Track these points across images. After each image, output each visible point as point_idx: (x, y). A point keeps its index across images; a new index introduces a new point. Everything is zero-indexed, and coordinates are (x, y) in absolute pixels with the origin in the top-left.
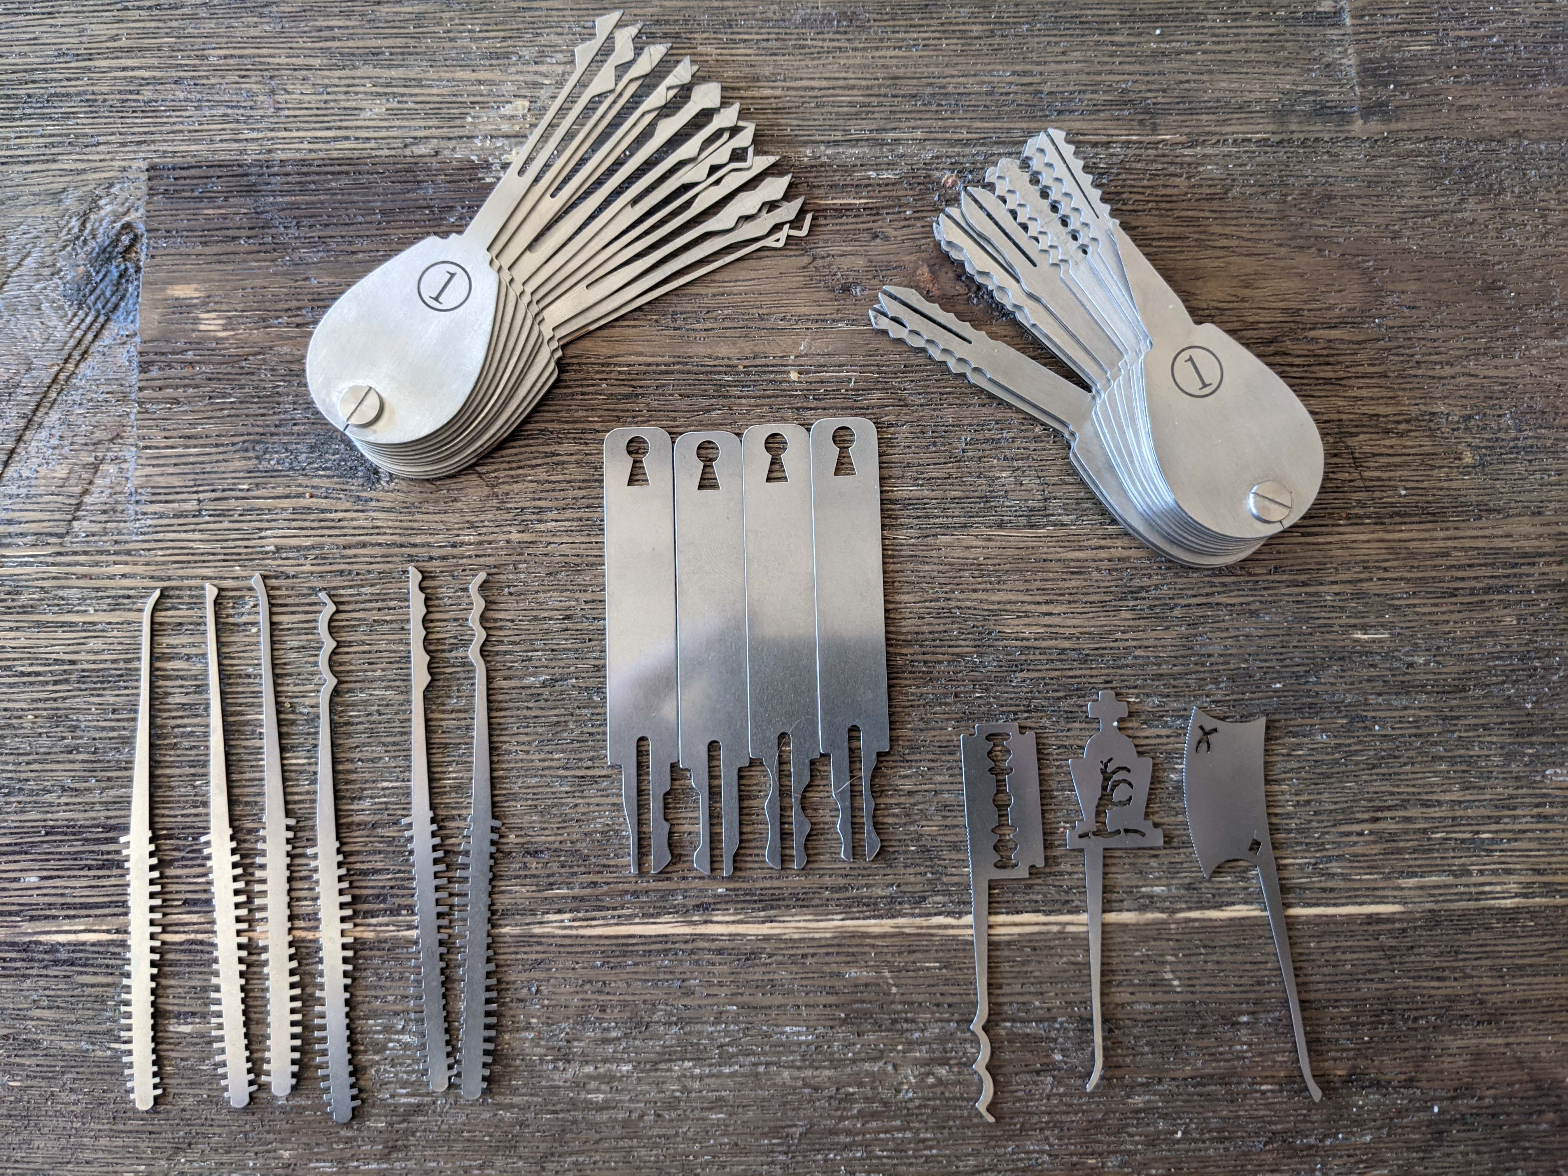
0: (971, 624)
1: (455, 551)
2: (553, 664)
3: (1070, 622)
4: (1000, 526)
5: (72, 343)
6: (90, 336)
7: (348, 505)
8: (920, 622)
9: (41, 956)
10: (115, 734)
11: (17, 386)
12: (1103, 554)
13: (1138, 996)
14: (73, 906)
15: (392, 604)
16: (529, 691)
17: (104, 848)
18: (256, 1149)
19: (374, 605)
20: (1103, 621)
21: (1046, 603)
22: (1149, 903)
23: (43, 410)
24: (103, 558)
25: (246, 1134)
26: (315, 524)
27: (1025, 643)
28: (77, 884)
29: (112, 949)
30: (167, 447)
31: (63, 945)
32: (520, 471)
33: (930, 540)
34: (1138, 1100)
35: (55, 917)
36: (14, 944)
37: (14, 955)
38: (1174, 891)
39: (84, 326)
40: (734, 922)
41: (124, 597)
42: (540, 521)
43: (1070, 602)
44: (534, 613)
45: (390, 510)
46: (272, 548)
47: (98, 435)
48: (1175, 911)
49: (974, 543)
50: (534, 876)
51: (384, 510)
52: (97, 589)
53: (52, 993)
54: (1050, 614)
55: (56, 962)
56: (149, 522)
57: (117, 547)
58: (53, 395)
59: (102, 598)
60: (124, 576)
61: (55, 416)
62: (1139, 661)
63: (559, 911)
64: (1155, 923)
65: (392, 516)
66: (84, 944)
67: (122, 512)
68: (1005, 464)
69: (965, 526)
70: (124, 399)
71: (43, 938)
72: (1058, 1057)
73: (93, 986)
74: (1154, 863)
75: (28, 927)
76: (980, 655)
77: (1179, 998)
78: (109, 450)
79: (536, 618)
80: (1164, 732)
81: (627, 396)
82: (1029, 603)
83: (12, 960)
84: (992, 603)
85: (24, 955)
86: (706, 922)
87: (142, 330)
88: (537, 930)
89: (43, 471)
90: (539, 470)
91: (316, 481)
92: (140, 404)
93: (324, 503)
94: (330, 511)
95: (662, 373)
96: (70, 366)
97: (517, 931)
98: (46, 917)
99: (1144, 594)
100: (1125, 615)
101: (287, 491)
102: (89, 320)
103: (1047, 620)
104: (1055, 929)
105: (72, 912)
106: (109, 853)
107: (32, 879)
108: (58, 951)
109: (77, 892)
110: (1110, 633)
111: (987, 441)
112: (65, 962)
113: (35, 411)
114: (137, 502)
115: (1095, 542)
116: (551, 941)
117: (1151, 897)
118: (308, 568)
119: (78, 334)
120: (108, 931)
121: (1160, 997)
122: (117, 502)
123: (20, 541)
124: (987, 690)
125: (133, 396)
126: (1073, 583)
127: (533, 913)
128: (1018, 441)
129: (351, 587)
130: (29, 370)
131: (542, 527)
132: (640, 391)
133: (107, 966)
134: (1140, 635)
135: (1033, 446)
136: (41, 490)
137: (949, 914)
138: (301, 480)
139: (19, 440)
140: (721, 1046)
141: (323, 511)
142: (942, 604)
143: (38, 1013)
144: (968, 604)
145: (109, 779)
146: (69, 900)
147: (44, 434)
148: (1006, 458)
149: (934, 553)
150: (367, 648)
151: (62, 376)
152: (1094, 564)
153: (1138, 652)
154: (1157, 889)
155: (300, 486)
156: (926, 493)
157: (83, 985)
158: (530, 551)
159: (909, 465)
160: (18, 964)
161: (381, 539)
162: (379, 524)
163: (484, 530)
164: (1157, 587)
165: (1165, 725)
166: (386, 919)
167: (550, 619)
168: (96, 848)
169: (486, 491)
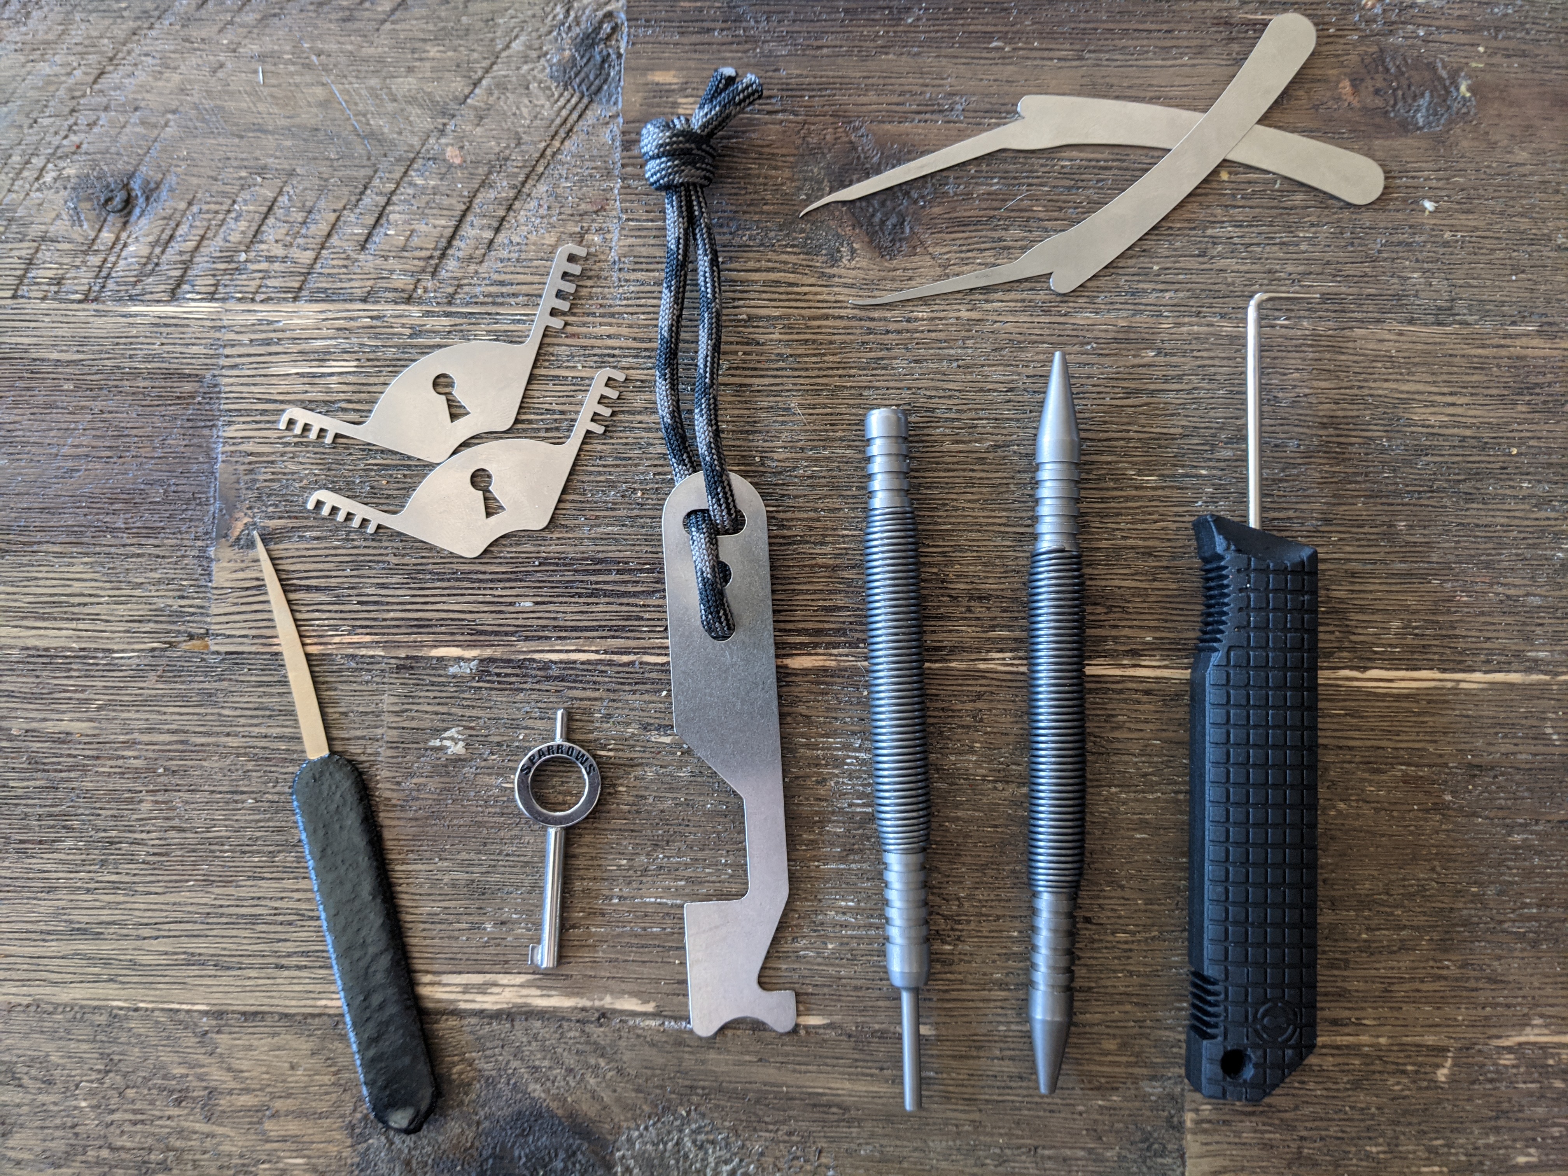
0: (1381, 410)
1: (910, 326)
2: (996, 431)
3: (1471, 413)
4: (1411, 322)
5: (558, 121)
6: (575, 116)
7: (812, 281)
8: (1334, 407)
9: (534, 672)
10: (602, 478)
11: (506, 159)
12: (1504, 352)
13: (1521, 748)
14: (565, 629)
15: (853, 372)
16: (975, 455)
17: (593, 578)
18: (727, 847)
19: (835, 372)
20: (1501, 413)
21: (1451, 394)
22: (1534, 666)
23: (531, 182)
24: (590, 319)
25: (719, 833)
26: (783, 297)
27: (1430, 430)
28: (569, 609)
29: (600, 667)
30: (647, 220)
31: (555, 663)
32: (970, 254)
33: (1347, 333)
34: (1517, 838)
35: (547, 638)
36: (509, 661)
37: (509, 671)
38: (1557, 657)
39: (569, 106)
40: (1159, 667)
41: (609, 355)
42: (987, 301)
43: (1472, 394)
44: (980, 385)
45: (852, 286)
46: (744, 317)
47: (583, 207)
48: (1557, 674)
49: (1387, 337)
50: (978, 619)
51: (845, 285)
52: (585, 347)
53: (544, 705)
54: (1453, 404)
55: (548, 678)
56: (632, 288)
57: (602, 310)
58: (540, 169)
59: (589, 355)
60: (609, 336)
61: (542, 188)
62: (1533, 451)
63: (1001, 651)
64: (1539, 683)
65: (853, 291)
66: (575, 662)
67: (606, 278)
68: (1417, 265)
69: (1379, 321)
70: (608, 174)
71: (537, 656)
72: (1449, 798)
73: (581, 699)
74: (1539, 630)
75: (523, 646)
76: (1389, 439)
77: (1557, 751)
78: (593, 221)
79: (981, 390)
80: (1553, 515)
81: (1070, 188)
82: (1436, 394)
83: (507, 675)
84: (1402, 392)
85: (518, 671)
86: (1135, 666)
87: (624, 112)
88: (982, 666)
89: (533, 237)
90: (987, 253)
91: (784, 257)
92: (623, 179)
93: (792, 277)
94: (797, 285)
95: (1101, 168)
96: (556, 143)
97: (963, 666)
98: (540, 638)
99: (1538, 390)
100: (1521, 408)
101: (758, 265)
102: (574, 101)
103: (1451, 410)
104: (1449, 685)
105: (564, 634)
106: (597, 583)
107: (527, 604)
108: (550, 668)
109: (569, 617)
110: (1507, 424)
111: (1400, 244)
112: (556, 678)
113: (523, 183)
114: (620, 270)
115: (1496, 341)
116: (995, 676)
117: (1536, 660)
118: (776, 336)
119: (564, 113)
120: (597, 652)
121: (1541, 749)
122: (602, 270)
123: (512, 301)
124: (1394, 471)
125: (616, 172)
126: (1475, 378)
127: (979, 650)
128: (1429, 245)
129: (815, 355)
130: (518, 144)
131: (988, 306)
132: (1080, 184)
133: (595, 683)
134: (1534, 427)
135: (1442, 250)
136: (531, 255)
137: (1352, 668)
138: (771, 256)
139: (510, 208)
140: (1145, 775)
141: (791, 285)
142: (1355, 391)
143: (530, 724)
144: (1380, 392)
145: (597, 517)
146: (561, 623)
147: (533, 204)
148: (1417, 261)
149: (1350, 345)
150: (829, 410)
151: (549, 152)
152: (1495, 361)
153: (1532, 443)
154: (1541, 655)
155: (769, 261)
156: (1343, 289)
157: (572, 699)
158: (977, 328)
159: (1328, 263)
160: (513, 679)
161: (843, 312)
162: (841, 298)
163: (936, 307)
164: (1550, 385)
165: (1554, 509)
166: (846, 651)
167: (995, 390)
168: (585, 578)
169: (939, 271)
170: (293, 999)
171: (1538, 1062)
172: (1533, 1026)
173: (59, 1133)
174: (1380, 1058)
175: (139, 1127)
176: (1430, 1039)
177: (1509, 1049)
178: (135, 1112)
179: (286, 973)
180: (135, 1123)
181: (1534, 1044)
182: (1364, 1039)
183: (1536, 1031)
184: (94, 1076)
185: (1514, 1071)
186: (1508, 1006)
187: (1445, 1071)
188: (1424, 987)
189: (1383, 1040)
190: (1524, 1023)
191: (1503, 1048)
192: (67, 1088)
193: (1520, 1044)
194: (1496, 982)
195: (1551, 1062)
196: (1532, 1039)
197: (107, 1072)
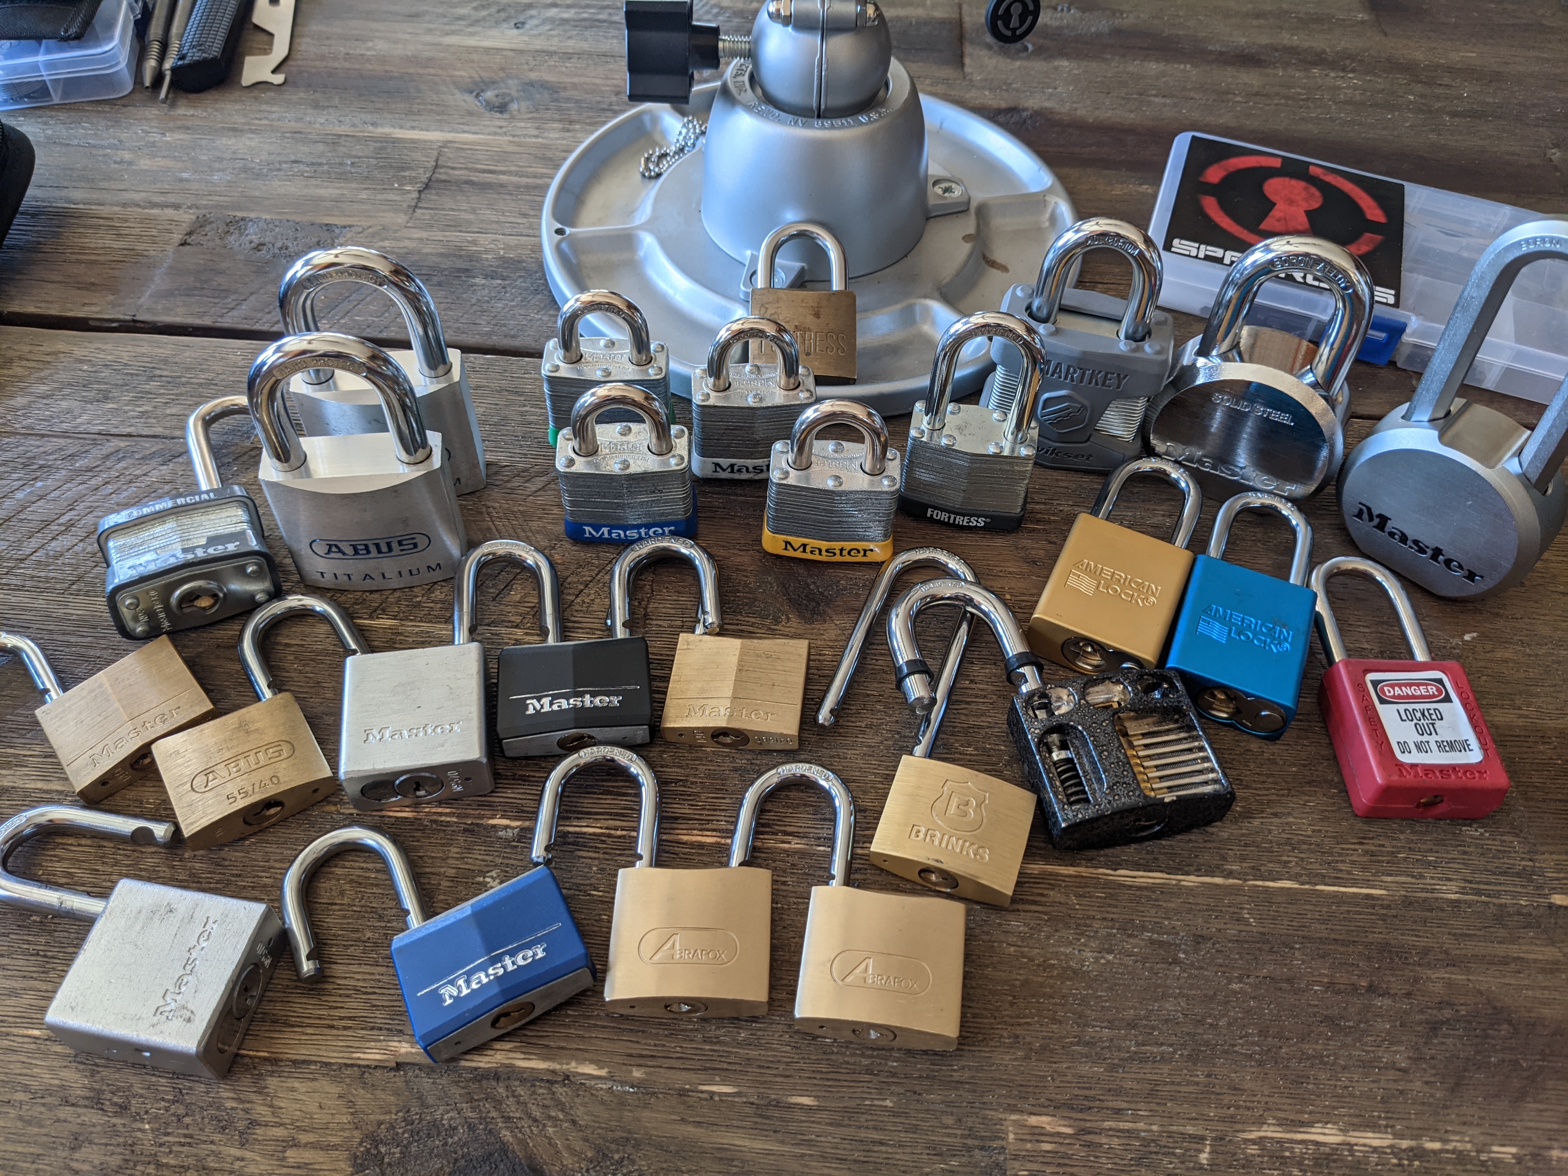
170: (334, 1051)
171: (1277, 1154)
172: (1269, 1124)
173: (120, 1150)
174: (1153, 1141)
175: (186, 1149)
176: (1190, 1130)
177: (1253, 1142)
178: (185, 1136)
179: (335, 1032)
180: (183, 1145)
181: (1272, 1138)
182: (1141, 1125)
183: (1272, 1128)
184: (163, 1104)
185: (1260, 1159)
186: (1248, 1109)
187: (1205, 1155)
188: (1183, 1089)
189: (1155, 1128)
190: (1260, 1122)
191: (1248, 1140)
192: (138, 1114)
193: (1261, 1138)
194: (1235, 1089)
195: (1287, 1154)
196: (1270, 1134)
197: (174, 1102)
